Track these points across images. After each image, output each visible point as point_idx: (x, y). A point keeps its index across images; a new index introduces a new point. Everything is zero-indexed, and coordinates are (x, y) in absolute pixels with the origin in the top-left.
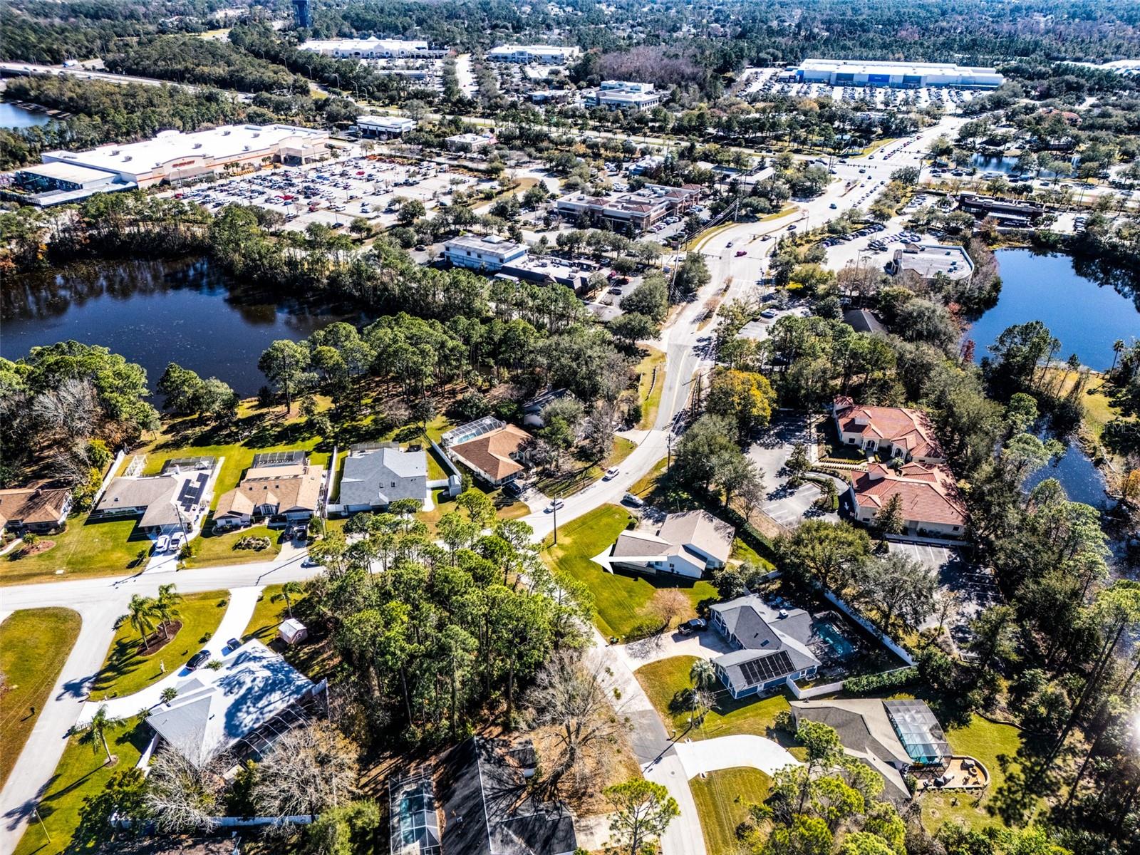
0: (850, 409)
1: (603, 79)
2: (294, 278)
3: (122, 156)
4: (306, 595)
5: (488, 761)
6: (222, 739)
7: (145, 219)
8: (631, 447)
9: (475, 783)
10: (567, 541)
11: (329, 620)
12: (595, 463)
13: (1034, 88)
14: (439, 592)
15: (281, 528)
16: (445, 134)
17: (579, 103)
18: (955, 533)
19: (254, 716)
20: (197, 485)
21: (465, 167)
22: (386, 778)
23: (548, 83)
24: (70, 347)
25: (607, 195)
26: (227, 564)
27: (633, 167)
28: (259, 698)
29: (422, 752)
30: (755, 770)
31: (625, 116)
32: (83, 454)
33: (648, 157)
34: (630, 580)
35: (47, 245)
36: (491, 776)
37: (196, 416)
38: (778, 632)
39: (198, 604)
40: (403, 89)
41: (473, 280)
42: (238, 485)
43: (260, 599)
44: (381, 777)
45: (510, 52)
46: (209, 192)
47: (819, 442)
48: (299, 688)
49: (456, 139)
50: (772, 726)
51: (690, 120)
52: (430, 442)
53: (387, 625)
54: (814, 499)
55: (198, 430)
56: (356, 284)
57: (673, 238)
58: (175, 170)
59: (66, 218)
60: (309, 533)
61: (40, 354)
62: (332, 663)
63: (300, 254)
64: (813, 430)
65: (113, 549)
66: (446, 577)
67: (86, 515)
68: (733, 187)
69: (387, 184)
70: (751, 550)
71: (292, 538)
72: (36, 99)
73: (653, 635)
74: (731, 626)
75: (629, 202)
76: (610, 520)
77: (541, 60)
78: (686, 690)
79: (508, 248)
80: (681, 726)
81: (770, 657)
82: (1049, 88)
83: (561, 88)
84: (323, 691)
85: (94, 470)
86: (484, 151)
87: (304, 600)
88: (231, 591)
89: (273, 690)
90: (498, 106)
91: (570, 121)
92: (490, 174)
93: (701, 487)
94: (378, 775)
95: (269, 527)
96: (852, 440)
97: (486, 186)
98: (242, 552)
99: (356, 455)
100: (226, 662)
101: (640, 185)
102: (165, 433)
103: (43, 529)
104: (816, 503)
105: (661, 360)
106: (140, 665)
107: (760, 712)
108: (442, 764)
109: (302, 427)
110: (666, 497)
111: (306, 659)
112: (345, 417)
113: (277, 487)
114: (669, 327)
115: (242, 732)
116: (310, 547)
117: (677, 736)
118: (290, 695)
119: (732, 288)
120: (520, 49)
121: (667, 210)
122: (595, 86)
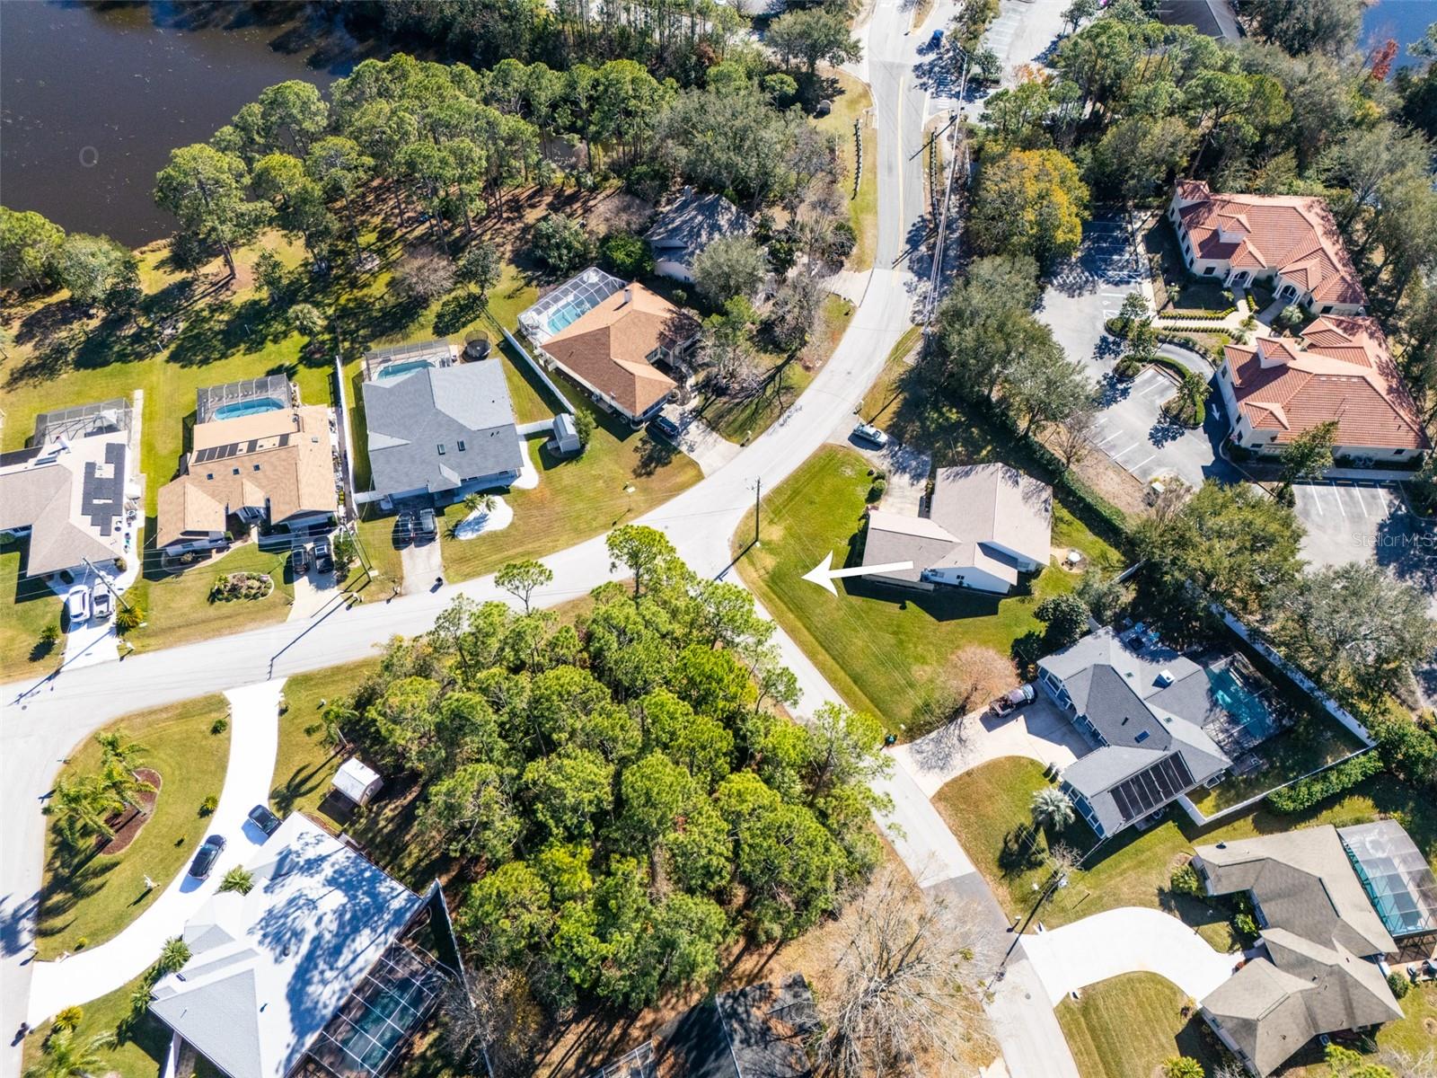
0: (1206, 205)
5: (746, 1042)
6: (292, 1039)
8: (846, 311)
10: (774, 533)
12: (791, 357)
15: (283, 548)
18: (1398, 458)
19: (336, 986)
20: (107, 472)
26: (206, 637)
28: (336, 951)
30: (1154, 978)
34: (893, 608)
38: (1161, 714)
39: (176, 729)
42: (184, 470)
43: (284, 710)
44: (570, 1064)
47: (1153, 275)
48: (399, 913)
50: (1167, 887)
52: (500, 331)
54: (1162, 402)
55: (78, 330)
60: (335, 557)
64: (1141, 249)
70: (1078, 524)
71: (307, 569)
73: (950, 720)
74: (1080, 701)
76: (838, 480)
78: (1021, 829)
80: (1024, 900)
81: (1155, 768)
84: (436, 895)
88: (229, 695)
89: (356, 930)
93: (978, 394)
94: (563, 1061)
95: (262, 548)
96: (1210, 270)
98: (223, 607)
100: (261, 869)
102: (19, 340)
104: (1166, 411)
105: (864, 102)
106: (108, 875)
107: (1143, 857)
108: (668, 1047)
109: (266, 310)
110: (923, 424)
111: (392, 832)
112: (338, 278)
113: (257, 468)
114: (864, 21)
115: (323, 1017)
116: (343, 585)
117: (1023, 923)
118: (386, 931)
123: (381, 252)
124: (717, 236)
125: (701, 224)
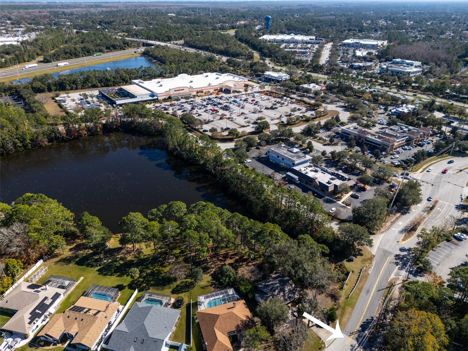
1: (394, 58)
2: (190, 158)
3: (159, 84)
8: (320, 347)
17: (377, 70)
20: (48, 302)
21: (304, 101)
23: (364, 59)
25: (374, 126)
27: (394, 110)
31: (399, 78)
33: (404, 105)
35: (103, 125)
42: (64, 312)
45: (352, 42)
46: (184, 104)
49: (305, 86)
51: (437, 84)
52: (190, 300)
56: (214, 167)
57: (405, 162)
58: (175, 92)
68: (454, 130)
69: (262, 107)
72: (151, 56)
75: (385, 134)
77: (365, 47)
79: (299, 157)
83: (371, 61)
85: (6, 279)
86: (316, 93)
90: (333, 70)
91: (369, 79)
97: (309, 114)
101: (394, 123)
102: (71, 250)
105: (369, 261)
112: (159, 261)
113: (82, 320)
114: (383, 232)
119: (437, 208)
120: (357, 41)
121: (406, 141)
122: (389, 61)
123: (177, 258)
124: (282, 294)
125: (277, 287)
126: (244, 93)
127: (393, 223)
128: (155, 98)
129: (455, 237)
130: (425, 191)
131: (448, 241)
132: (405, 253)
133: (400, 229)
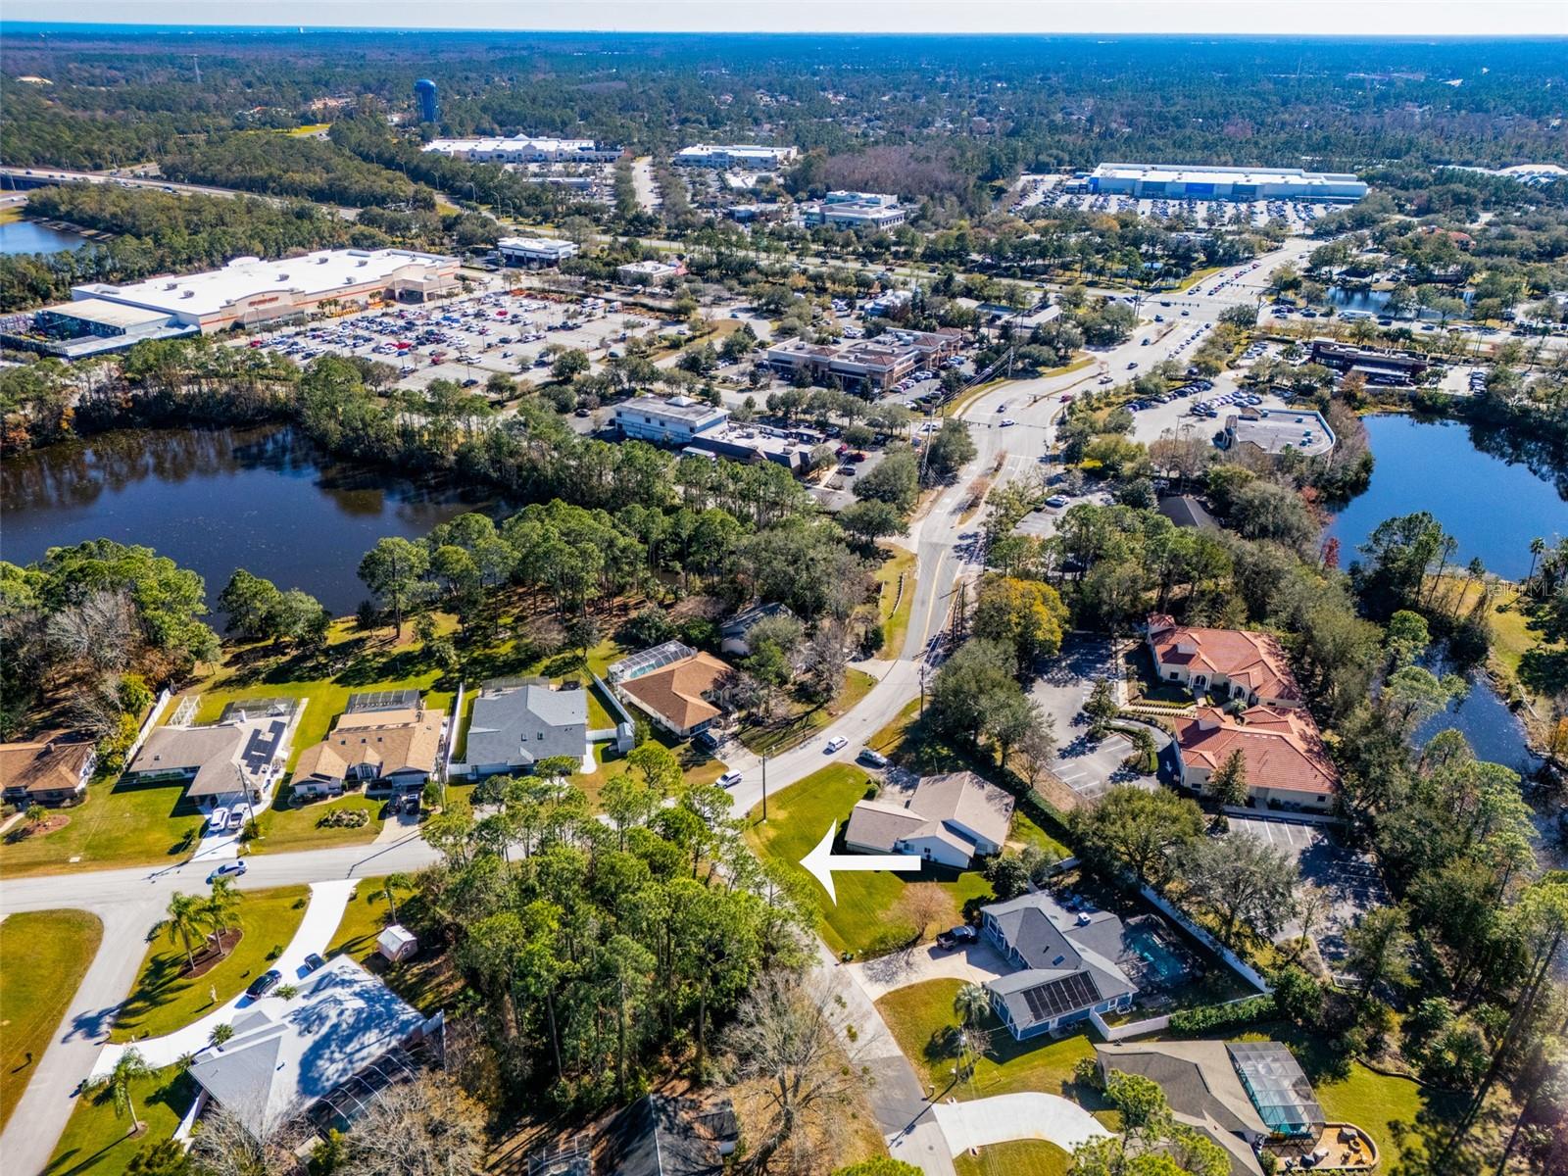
0: (1170, 631)
1: (829, 189)
2: (410, 454)
3: (180, 292)
4: (416, 892)
5: (669, 1130)
6: (294, 1098)
7: (210, 375)
8: (870, 683)
9: (650, 1163)
10: (781, 815)
11: (448, 927)
12: (820, 706)
13: (1410, 200)
14: (602, 888)
15: (383, 797)
16: (617, 262)
17: (797, 221)
18: (1321, 805)
19: (340, 1066)
20: (269, 737)
21: (644, 306)
22: (525, 1155)
23: (754, 194)
24: (101, 547)
25: (836, 342)
26: (306, 849)
27: (869, 305)
28: (349, 1039)
29: (576, 1117)
30: (1047, 1144)
31: (859, 238)
32: (113, 695)
33: (889, 292)
35: (76, 409)
36: (674, 1153)
37: (271, 642)
38: (1076, 945)
39: (265, 905)
40: (561, 202)
41: (654, 455)
42: (326, 738)
43: (353, 898)
44: (518, 1155)
45: (704, 153)
46: (297, 339)
47: (1128, 678)
48: (406, 1024)
49: (632, 268)
50: (1071, 1079)
51: (947, 243)
52: (592, 677)
53: (529, 933)
54: (1124, 757)
55: (273, 661)
56: (494, 462)
57: (925, 400)
58: (252, 309)
59: (101, 373)
60: (422, 805)
61: (59, 558)
62: (451, 989)
63: (418, 421)
64: (1121, 661)
65: (150, 827)
66: (613, 867)
67: (113, 780)
68: (1006, 331)
69: (538, 328)
70: (1037, 829)
71: (398, 811)
72: (68, 216)
73: (902, 949)
74: (1011, 936)
75: (865, 351)
76: (840, 786)
77: (747, 165)
78: (948, 1028)
79: (701, 414)
80: (942, 1080)
81: (1066, 981)
82: (1430, 200)
83: (772, 200)
84: (438, 1029)
85: (127, 717)
86: (670, 284)
87: (414, 899)
88: (312, 886)
89: (367, 1028)
90: (688, 225)
91: (785, 244)
92: (677, 315)
93: (967, 740)
94: (513, 1151)
95: (367, 796)
96: (1174, 675)
97: (671, 331)
98: (326, 831)
99: (490, 696)
100: (302, 987)
101: (881, 330)
102: (227, 665)
103: (53, 799)
104: (1126, 763)
105: (910, 564)
106: (182, 992)
107: (1053, 1059)
108: (604, 1135)
109: (416, 657)
110: (918, 754)
111: (415, 983)
112: (475, 642)
113: (380, 740)
115: (323, 1088)
116: (423, 824)
117: (937, 1094)
118: (391, 1034)
119: (1006, 467)
120: (719, 149)
121: (916, 362)
122: (819, 198)
123: (513, 629)
125: (761, 618)
126: (464, 296)
127: (934, 502)
128: (192, 328)
129: (1048, 503)
130: (979, 438)
131: (1038, 510)
132: (970, 541)
133: (950, 508)
